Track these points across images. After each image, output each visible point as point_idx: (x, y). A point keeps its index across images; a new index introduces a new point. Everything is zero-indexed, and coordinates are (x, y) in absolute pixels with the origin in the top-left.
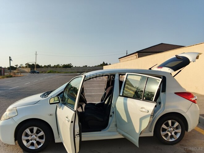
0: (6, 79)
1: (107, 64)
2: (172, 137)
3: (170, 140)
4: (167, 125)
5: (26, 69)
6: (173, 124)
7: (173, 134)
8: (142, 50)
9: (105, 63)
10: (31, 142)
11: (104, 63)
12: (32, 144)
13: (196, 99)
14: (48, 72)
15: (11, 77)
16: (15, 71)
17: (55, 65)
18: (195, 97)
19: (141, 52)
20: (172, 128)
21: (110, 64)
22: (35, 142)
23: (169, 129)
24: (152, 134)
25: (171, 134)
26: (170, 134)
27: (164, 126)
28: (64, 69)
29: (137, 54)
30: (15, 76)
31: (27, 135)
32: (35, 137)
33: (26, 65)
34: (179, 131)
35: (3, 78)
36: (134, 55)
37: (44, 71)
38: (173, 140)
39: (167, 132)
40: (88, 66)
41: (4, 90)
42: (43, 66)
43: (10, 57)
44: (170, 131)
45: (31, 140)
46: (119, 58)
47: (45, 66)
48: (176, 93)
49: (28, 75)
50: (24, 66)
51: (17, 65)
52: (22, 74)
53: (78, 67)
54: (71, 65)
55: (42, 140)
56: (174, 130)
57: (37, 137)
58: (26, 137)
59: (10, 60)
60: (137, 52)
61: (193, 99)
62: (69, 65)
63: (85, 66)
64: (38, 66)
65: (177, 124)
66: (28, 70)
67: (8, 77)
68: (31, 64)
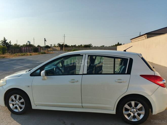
0: (41, 55)
1: (121, 45)
2: (134, 117)
3: (133, 120)
4: (130, 105)
5: (57, 48)
6: (136, 105)
7: (136, 114)
8: (151, 32)
9: (120, 43)
10: (15, 106)
11: (118, 43)
12: (16, 108)
13: (164, 83)
14: (73, 50)
15: (45, 53)
16: (49, 49)
17: (79, 45)
18: (164, 81)
19: (150, 34)
20: (135, 109)
21: (124, 44)
22: (18, 107)
23: (132, 110)
24: (114, 112)
25: (134, 114)
26: (132, 115)
27: (126, 106)
28: (85, 48)
29: (146, 35)
30: (48, 53)
31: (13, 101)
32: (18, 103)
33: (58, 44)
34: (143, 112)
35: (39, 54)
36: (143, 36)
37: (70, 50)
38: (136, 120)
39: (129, 112)
40: (105, 46)
41: (33, 63)
42: (70, 46)
43: (45, 38)
44: (133, 112)
45: (15, 105)
46: (131, 39)
47: (72, 46)
48: (141, 76)
49: (58, 52)
50: (57, 45)
51: (51, 45)
52: (53, 52)
53: (96, 47)
54: (92, 45)
55: (22, 105)
56: (137, 111)
57: (19, 102)
58: (11, 102)
59: (45, 41)
60: (146, 34)
61: (161, 83)
62: (89, 45)
63: (103, 46)
64: (66, 46)
65: (140, 106)
66: (59, 48)
67: (42, 53)
68: (61, 44)
